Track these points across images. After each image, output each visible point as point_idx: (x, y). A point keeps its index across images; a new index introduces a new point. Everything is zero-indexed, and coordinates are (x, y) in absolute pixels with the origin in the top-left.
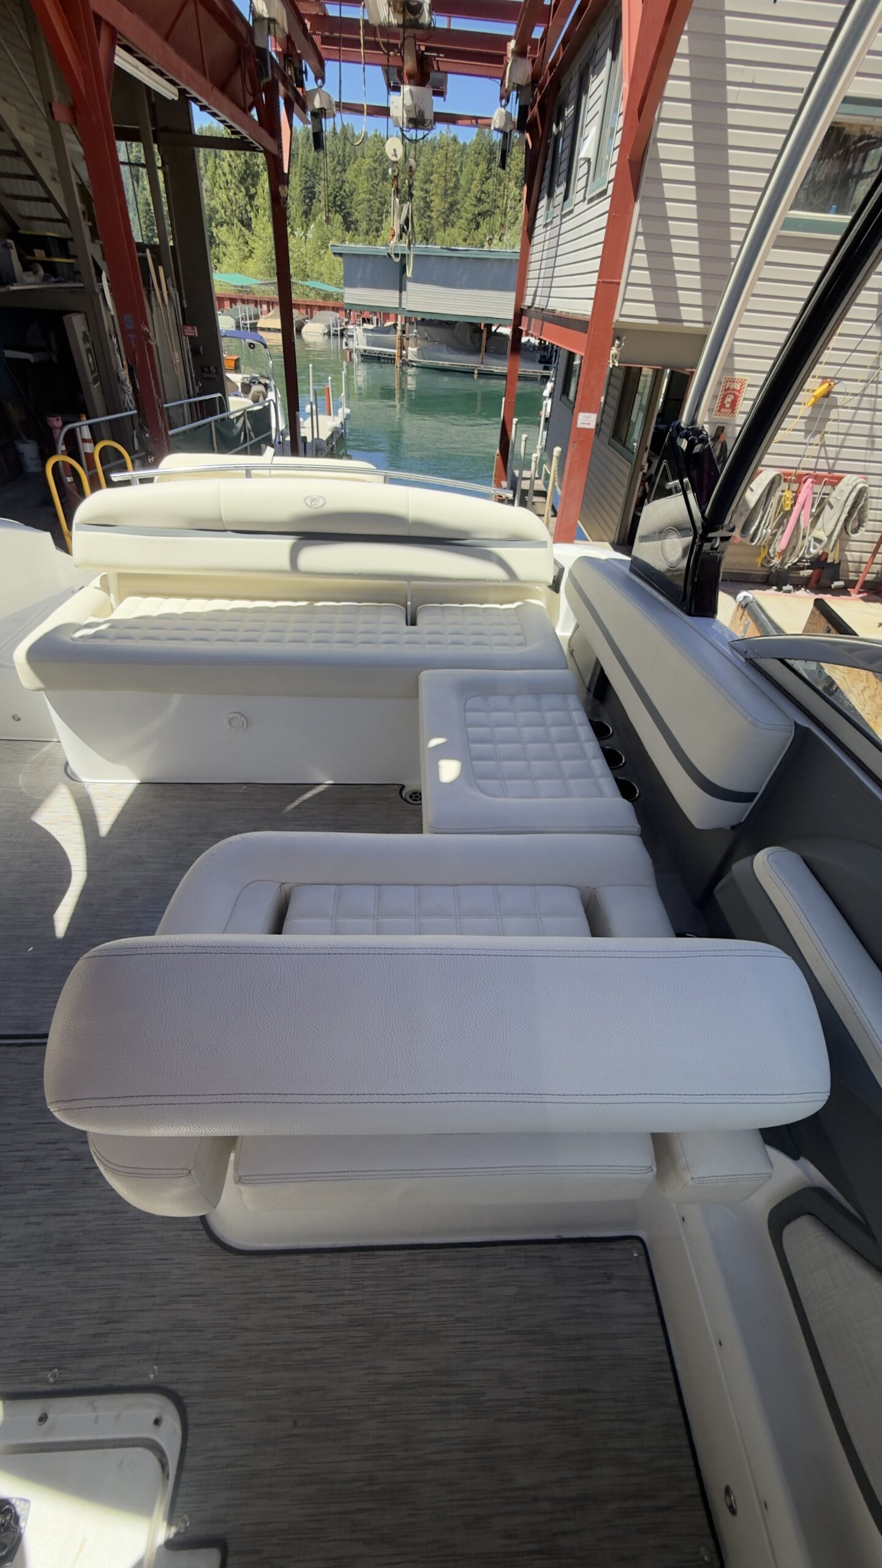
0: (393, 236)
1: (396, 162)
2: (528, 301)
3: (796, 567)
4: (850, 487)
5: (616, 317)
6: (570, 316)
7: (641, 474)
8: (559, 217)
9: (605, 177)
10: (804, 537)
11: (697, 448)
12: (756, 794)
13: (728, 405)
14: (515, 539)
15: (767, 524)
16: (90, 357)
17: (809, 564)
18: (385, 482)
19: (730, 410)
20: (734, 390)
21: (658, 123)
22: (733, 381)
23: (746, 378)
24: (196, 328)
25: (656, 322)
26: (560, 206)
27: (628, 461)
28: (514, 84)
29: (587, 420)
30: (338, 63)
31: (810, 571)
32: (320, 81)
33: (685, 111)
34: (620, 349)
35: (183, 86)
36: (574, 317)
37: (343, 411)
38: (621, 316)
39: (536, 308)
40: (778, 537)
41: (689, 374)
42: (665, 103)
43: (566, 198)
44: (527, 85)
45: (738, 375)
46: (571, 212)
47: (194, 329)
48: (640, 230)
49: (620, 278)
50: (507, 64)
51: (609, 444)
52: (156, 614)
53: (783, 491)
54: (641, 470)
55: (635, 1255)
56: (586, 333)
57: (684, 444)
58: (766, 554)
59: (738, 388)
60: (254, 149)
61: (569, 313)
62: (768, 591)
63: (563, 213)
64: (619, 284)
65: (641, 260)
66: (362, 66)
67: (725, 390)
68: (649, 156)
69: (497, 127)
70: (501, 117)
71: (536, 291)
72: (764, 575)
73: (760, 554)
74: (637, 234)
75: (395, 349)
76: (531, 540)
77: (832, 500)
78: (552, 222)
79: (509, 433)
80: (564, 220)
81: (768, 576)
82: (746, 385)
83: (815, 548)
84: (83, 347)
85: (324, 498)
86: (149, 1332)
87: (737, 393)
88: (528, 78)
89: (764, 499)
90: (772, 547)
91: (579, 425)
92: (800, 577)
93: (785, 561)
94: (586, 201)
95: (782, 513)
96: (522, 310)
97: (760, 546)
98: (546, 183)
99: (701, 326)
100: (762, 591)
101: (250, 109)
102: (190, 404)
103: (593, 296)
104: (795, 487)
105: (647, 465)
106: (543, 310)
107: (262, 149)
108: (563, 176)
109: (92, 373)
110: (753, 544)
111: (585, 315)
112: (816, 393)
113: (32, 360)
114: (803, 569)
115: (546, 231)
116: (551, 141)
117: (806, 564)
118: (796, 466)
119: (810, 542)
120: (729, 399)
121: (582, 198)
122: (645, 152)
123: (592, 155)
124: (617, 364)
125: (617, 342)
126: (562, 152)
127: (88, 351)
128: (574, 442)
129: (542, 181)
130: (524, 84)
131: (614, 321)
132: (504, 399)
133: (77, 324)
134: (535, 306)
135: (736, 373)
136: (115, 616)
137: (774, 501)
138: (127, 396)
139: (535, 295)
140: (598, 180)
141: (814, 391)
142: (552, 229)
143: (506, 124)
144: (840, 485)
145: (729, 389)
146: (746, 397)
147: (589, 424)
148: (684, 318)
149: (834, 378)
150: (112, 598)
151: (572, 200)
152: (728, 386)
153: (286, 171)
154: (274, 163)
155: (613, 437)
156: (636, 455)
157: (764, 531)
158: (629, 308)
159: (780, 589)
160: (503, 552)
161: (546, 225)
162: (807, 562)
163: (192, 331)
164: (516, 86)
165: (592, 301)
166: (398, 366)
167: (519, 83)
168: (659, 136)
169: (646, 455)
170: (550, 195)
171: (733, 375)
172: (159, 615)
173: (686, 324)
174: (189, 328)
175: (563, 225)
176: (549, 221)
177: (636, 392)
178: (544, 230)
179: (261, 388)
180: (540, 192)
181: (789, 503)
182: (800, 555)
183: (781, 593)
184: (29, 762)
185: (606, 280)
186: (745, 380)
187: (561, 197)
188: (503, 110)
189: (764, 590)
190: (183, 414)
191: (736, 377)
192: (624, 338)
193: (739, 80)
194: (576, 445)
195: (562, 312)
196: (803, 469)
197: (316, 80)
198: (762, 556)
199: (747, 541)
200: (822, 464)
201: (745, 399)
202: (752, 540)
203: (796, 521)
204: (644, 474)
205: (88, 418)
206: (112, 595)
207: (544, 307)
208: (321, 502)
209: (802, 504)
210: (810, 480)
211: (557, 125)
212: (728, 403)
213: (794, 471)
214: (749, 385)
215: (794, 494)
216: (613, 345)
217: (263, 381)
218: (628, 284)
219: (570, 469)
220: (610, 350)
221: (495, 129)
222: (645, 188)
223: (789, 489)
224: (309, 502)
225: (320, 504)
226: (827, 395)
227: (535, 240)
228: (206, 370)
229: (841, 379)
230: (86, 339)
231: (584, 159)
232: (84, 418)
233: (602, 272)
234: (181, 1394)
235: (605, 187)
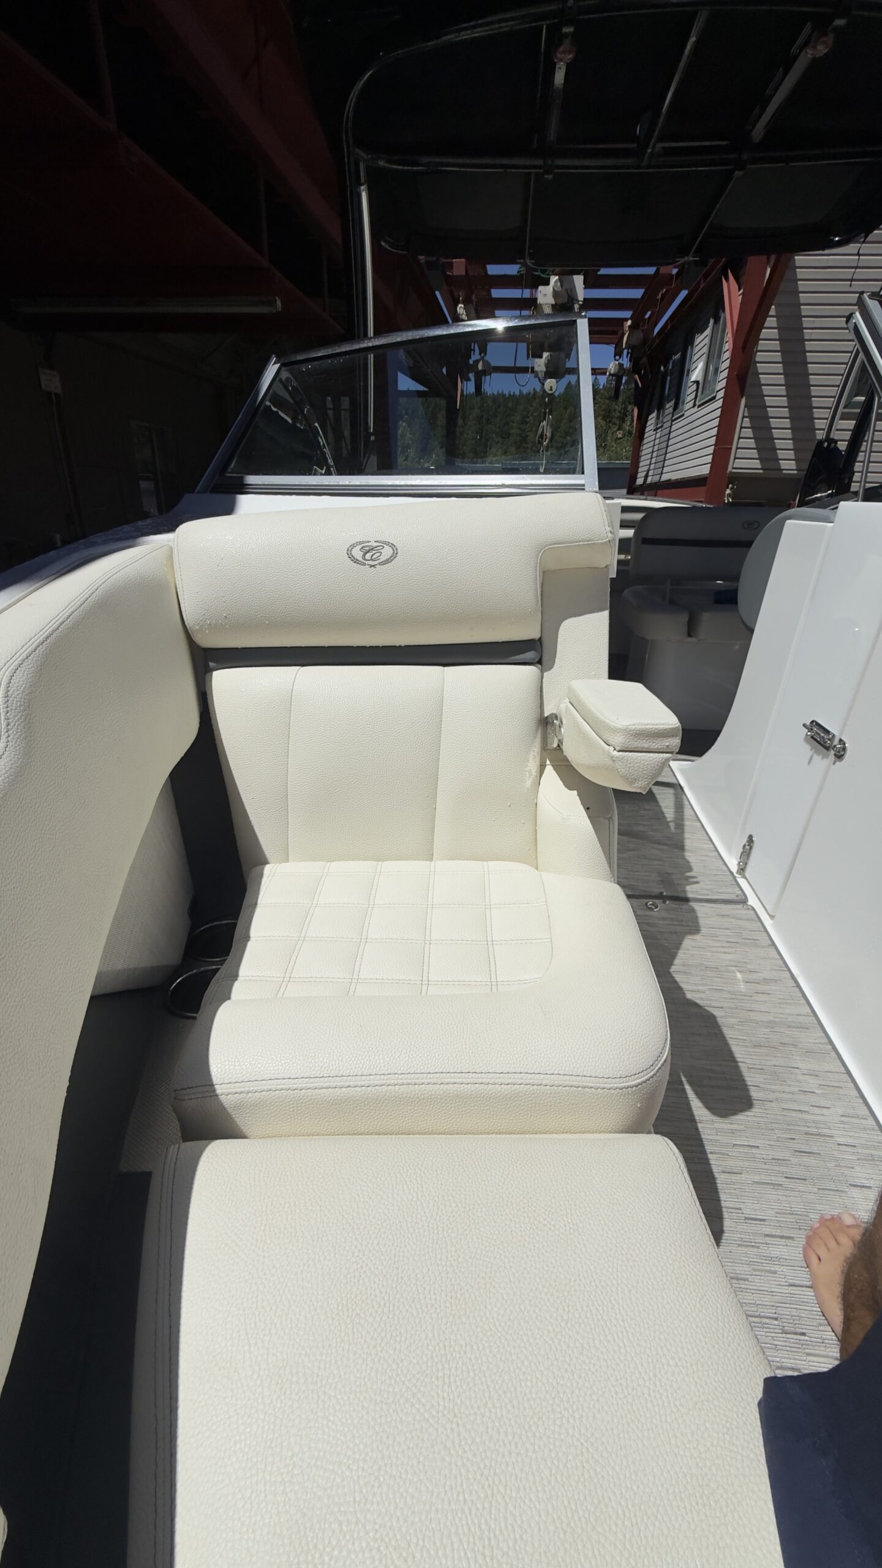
2: (640, 482)
5: (730, 469)
6: (685, 478)
8: (670, 421)
9: (715, 389)
21: (757, 353)
25: (761, 471)
26: (671, 415)
28: (628, 346)
33: (775, 345)
34: (733, 490)
36: (690, 478)
39: (649, 484)
43: (676, 407)
46: (683, 415)
49: (732, 444)
50: (625, 334)
56: (704, 484)
63: (673, 418)
64: (731, 449)
65: (748, 432)
68: (753, 372)
69: (612, 372)
70: (615, 366)
71: (648, 473)
74: (744, 417)
78: (662, 426)
80: (674, 423)
88: (640, 341)
94: (696, 406)
96: (635, 488)
98: (655, 403)
99: (795, 472)
103: (709, 461)
106: (658, 482)
107: (444, 396)
108: (672, 396)
111: (705, 474)
115: (657, 433)
116: (659, 378)
121: (692, 405)
122: (748, 368)
123: (700, 379)
124: (731, 500)
126: (670, 381)
129: (651, 402)
131: (728, 472)
139: (646, 476)
140: (707, 392)
142: (662, 430)
143: (619, 371)
148: (782, 468)
151: (683, 408)
158: (739, 463)
165: (709, 465)
167: (634, 344)
168: (758, 360)
170: (660, 407)
175: (674, 426)
176: (659, 426)
180: (650, 408)
185: (721, 447)
188: (617, 362)
192: (736, 482)
193: (812, 326)
195: (677, 479)
197: (480, 354)
211: (666, 367)
216: (728, 488)
218: (738, 448)
220: (726, 491)
221: (610, 374)
227: (646, 441)
231: (693, 382)
233: (717, 443)
235: (714, 395)
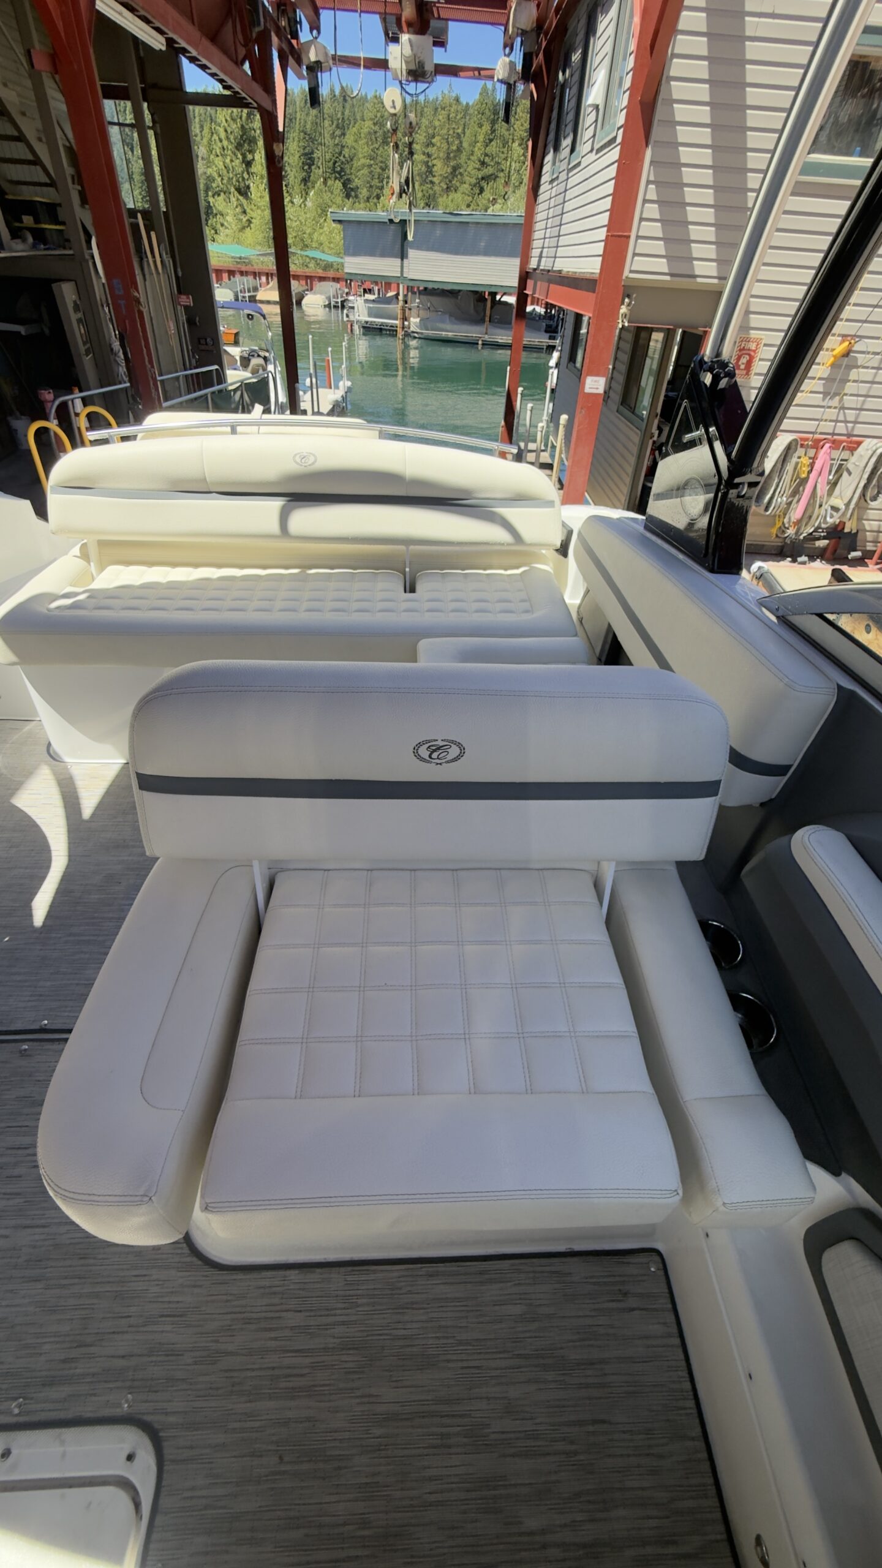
0: (393, 194)
1: (395, 115)
2: (533, 264)
3: (811, 538)
4: (870, 452)
5: (626, 273)
6: (577, 276)
7: (651, 442)
8: (566, 171)
9: (615, 124)
10: (821, 506)
11: (723, 383)
12: (790, 766)
13: (742, 367)
14: (520, 499)
15: (782, 492)
16: (81, 327)
17: (825, 534)
18: (380, 438)
19: (745, 372)
20: (749, 350)
21: (671, 60)
22: (748, 340)
23: (763, 337)
24: (191, 297)
25: (668, 278)
26: (567, 160)
27: (638, 428)
28: (518, 29)
29: (595, 385)
30: (333, 12)
31: (826, 542)
32: (315, 32)
33: (700, 46)
34: (630, 308)
35: (171, 35)
36: (582, 276)
37: (345, 383)
38: (631, 272)
39: (541, 270)
40: (793, 505)
41: (701, 333)
42: (679, 37)
43: (572, 150)
44: (532, 30)
45: (754, 334)
46: (579, 164)
47: (188, 298)
48: (652, 178)
49: (630, 230)
50: (511, 8)
51: (617, 411)
52: (138, 583)
53: (799, 457)
54: (651, 438)
55: (653, 1269)
56: (594, 292)
57: (708, 379)
58: (781, 523)
59: (754, 348)
60: (247, 105)
61: (576, 273)
62: (782, 563)
63: (570, 167)
64: (628, 237)
65: (653, 211)
66: (357, 15)
67: (740, 350)
68: (662, 95)
69: (500, 78)
70: (504, 67)
71: (542, 252)
72: (778, 546)
73: (775, 524)
74: (648, 182)
75: (397, 319)
76: (538, 499)
77: (850, 466)
78: (558, 177)
79: (514, 403)
80: (570, 175)
81: (782, 547)
82: (762, 344)
83: (832, 516)
84: (74, 317)
85: (314, 455)
86: (123, 1357)
87: (752, 354)
88: (533, 23)
89: (779, 465)
90: (787, 516)
91: (587, 390)
92: (816, 548)
93: (801, 531)
94: (594, 152)
95: (798, 480)
96: (527, 273)
97: (775, 516)
98: (552, 136)
99: (715, 281)
100: (775, 563)
101: (242, 63)
102: (186, 376)
103: (601, 253)
104: (812, 452)
105: (657, 432)
106: (549, 271)
107: (255, 105)
108: (569, 128)
109: (84, 343)
110: (768, 513)
111: (593, 273)
112: (835, 353)
113: (23, 333)
114: (818, 539)
115: (552, 188)
116: (557, 91)
117: (822, 534)
118: (813, 430)
119: (826, 510)
120: (744, 360)
121: (590, 149)
122: (657, 93)
123: (600, 101)
124: (626, 324)
125: (627, 300)
126: (569, 101)
127: (79, 321)
128: (582, 408)
129: (547, 135)
130: (528, 29)
131: (624, 278)
132: (509, 368)
133: (67, 293)
134: (541, 268)
135: (752, 332)
136: (95, 585)
137: (790, 467)
138: (120, 369)
139: (541, 257)
140: (607, 127)
141: (833, 350)
142: (558, 185)
143: (510, 75)
144: (860, 449)
145: (744, 349)
146: (762, 357)
147: (597, 388)
148: (697, 273)
149: (855, 336)
150: (93, 567)
151: (579, 151)
152: (743, 345)
153: (281, 129)
154: (269, 119)
155: (621, 404)
156: (645, 421)
157: (779, 499)
158: (640, 263)
159: (794, 561)
160: (509, 513)
161: (552, 182)
162: (823, 532)
163: (187, 300)
164: (520, 31)
165: (601, 258)
166: (401, 337)
167: (524, 27)
168: (672, 73)
169: (656, 422)
170: (556, 148)
171: (749, 334)
172: (141, 585)
173: (699, 280)
174: (183, 297)
175: (569, 180)
176: (555, 176)
177: (646, 355)
178: (551, 186)
179: (261, 361)
180: (545, 146)
181: (806, 469)
182: (816, 525)
183: (796, 564)
184: (10, 742)
185: (615, 234)
186: (761, 339)
187: (568, 150)
188: (507, 60)
189: (778, 561)
190: (180, 387)
191: (752, 336)
192: (634, 296)
193: (758, 10)
194: (583, 411)
195: (568, 272)
196: (821, 433)
197: (311, 30)
198: (778, 526)
199: (761, 510)
200: (841, 428)
201: (761, 360)
202: (767, 509)
203: (812, 488)
204: (654, 442)
205: (81, 391)
206: (92, 564)
207: (550, 269)
208: (312, 459)
209: (819, 470)
210: (827, 445)
211: (564, 73)
212: (743, 364)
213: (811, 435)
214: (765, 345)
215: (811, 461)
216: (623, 303)
217: (262, 354)
218: (638, 237)
219: (577, 436)
220: (620, 308)
221: (498, 80)
222: (657, 132)
223: (805, 455)
224: (298, 460)
225: (310, 462)
226: (847, 354)
227: (541, 199)
228: (203, 341)
229: (861, 337)
230: (77, 308)
231: (592, 105)
232: (77, 390)
233: (610, 226)
234: (156, 1426)
235: (614, 134)
